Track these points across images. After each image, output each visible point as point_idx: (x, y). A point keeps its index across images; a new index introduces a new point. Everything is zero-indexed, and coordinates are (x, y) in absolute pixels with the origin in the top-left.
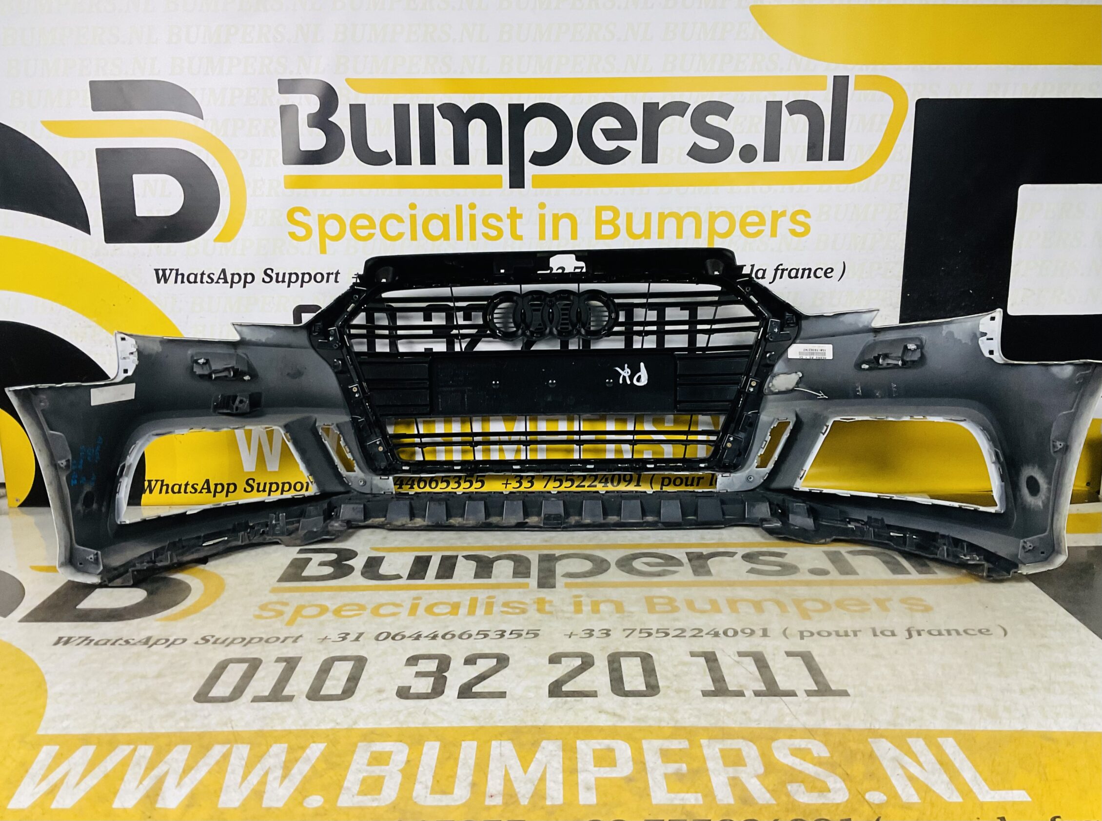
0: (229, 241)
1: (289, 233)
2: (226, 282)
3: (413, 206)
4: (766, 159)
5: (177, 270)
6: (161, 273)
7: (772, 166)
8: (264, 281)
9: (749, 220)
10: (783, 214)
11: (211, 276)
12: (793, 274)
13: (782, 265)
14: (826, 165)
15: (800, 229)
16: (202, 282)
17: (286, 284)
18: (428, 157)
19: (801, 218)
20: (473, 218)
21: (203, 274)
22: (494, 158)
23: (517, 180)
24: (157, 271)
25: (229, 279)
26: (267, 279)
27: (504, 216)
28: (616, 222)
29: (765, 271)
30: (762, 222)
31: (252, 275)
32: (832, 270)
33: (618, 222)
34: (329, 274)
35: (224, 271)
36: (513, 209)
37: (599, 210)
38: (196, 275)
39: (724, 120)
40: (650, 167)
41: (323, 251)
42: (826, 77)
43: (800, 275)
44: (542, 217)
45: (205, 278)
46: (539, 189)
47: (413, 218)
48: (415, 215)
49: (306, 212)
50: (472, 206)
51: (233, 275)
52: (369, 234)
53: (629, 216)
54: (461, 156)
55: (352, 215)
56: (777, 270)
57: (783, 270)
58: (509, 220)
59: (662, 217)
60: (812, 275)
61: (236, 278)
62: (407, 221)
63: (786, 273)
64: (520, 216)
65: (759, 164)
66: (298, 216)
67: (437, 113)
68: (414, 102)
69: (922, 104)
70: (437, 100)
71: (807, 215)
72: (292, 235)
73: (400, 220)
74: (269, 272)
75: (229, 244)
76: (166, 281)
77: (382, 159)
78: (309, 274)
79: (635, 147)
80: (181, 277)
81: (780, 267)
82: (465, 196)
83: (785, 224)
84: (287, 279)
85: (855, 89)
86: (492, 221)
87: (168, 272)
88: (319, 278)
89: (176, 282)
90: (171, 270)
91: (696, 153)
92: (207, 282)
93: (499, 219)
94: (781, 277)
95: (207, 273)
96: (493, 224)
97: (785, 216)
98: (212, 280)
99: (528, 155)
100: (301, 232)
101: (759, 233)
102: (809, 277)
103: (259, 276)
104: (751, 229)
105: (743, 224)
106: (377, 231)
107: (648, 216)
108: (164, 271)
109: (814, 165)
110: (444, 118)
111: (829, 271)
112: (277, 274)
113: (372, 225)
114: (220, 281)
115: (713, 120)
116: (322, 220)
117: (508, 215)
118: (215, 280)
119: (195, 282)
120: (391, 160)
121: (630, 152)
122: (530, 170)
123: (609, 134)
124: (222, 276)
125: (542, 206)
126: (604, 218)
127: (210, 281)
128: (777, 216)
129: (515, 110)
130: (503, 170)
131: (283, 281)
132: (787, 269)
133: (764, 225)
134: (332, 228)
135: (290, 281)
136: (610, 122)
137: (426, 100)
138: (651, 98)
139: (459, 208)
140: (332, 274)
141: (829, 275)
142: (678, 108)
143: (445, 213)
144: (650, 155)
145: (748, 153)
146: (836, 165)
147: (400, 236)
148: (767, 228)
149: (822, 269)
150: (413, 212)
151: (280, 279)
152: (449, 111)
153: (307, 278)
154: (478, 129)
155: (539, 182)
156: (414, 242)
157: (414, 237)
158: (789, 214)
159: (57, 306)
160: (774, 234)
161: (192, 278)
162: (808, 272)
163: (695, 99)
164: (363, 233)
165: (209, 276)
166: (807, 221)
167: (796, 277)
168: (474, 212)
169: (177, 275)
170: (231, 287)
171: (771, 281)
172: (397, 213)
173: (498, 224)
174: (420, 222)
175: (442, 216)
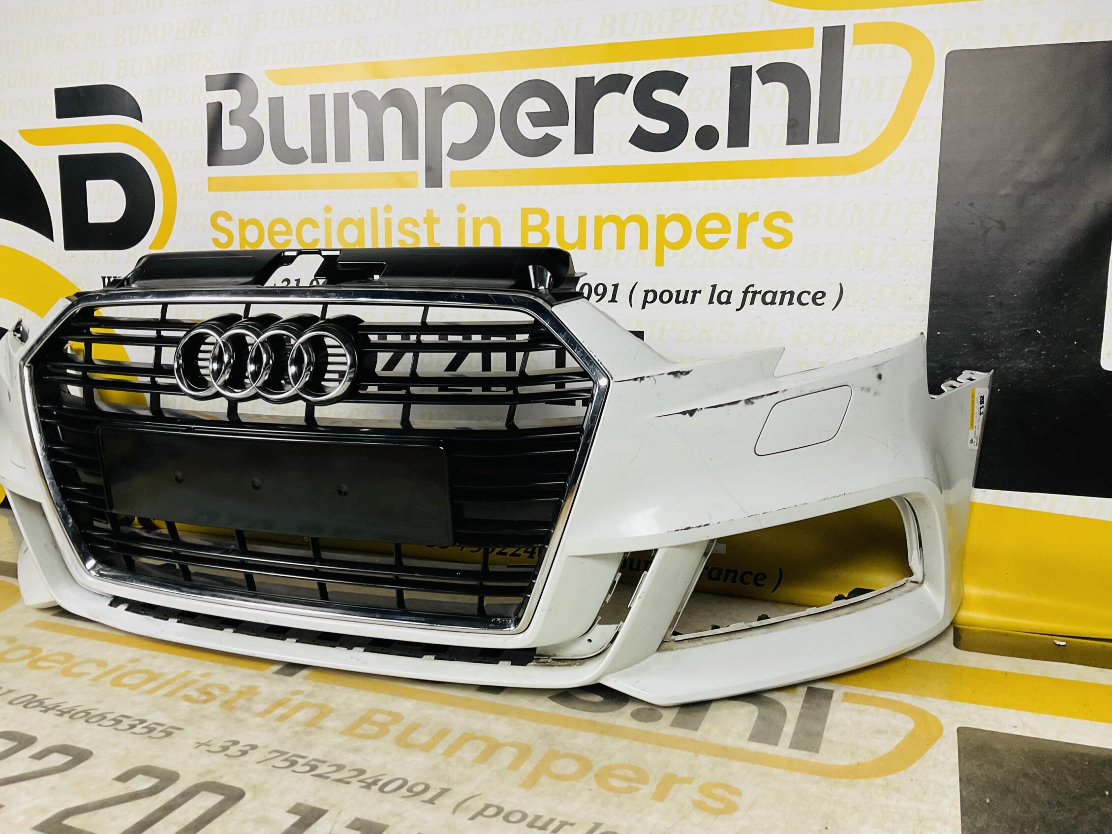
0: (161, 248)
1: (213, 239)
3: (328, 209)
4: (730, 145)
6: (106, 280)
7: (738, 153)
9: (710, 225)
10: (755, 217)
12: (769, 298)
13: (753, 286)
14: (813, 149)
15: (778, 238)
18: (343, 155)
19: (779, 222)
20: (388, 222)
22: (410, 152)
23: (434, 178)
24: (104, 278)
27: (420, 220)
28: (545, 228)
29: (730, 293)
30: (726, 228)
32: (824, 294)
33: (547, 228)
36: (430, 212)
37: (526, 213)
39: (676, 95)
40: (585, 160)
42: (812, 29)
43: (778, 300)
44: (461, 222)
46: (458, 189)
47: (328, 222)
48: (330, 219)
49: (229, 218)
50: (388, 209)
52: (287, 240)
53: (560, 221)
54: (376, 152)
55: (270, 219)
56: (746, 292)
57: (755, 293)
58: (426, 225)
59: (600, 222)
60: (795, 300)
62: (322, 225)
63: (759, 297)
64: (437, 220)
65: (722, 151)
66: (221, 221)
67: (351, 101)
68: (329, 90)
69: (954, 58)
70: (351, 88)
71: (787, 218)
72: (217, 242)
73: (315, 225)
77: (298, 156)
79: (566, 133)
81: (751, 289)
82: (381, 197)
83: (756, 230)
85: (855, 43)
86: (409, 227)
91: (641, 139)
93: (416, 224)
94: (752, 303)
96: (409, 229)
97: (757, 219)
99: (446, 148)
100: (224, 238)
101: (722, 243)
102: (790, 303)
104: (712, 238)
105: (702, 230)
106: (294, 237)
107: (582, 220)
109: (797, 150)
110: (358, 108)
111: (819, 295)
113: (290, 231)
115: (662, 96)
116: (243, 225)
117: (424, 218)
120: (307, 158)
121: (561, 140)
122: (449, 165)
123: (536, 119)
125: (461, 208)
126: (531, 223)
128: (745, 220)
129: (432, 93)
130: (419, 166)
132: (760, 292)
133: (729, 232)
134: (253, 234)
136: (538, 105)
138: (585, 71)
139: (374, 211)
141: (818, 301)
142: (617, 83)
143: (360, 217)
144: (584, 144)
145: (707, 138)
146: (828, 149)
147: (315, 242)
148: (733, 236)
149: (809, 293)
150: (328, 216)
152: (363, 99)
154: (392, 118)
155: (460, 180)
157: (328, 245)
158: (762, 217)
160: (742, 244)
162: (790, 297)
163: (638, 70)
164: (281, 239)
166: (788, 226)
167: (773, 302)
168: (389, 216)
171: (739, 308)
172: (313, 217)
173: (415, 230)
174: (335, 227)
175: (357, 221)
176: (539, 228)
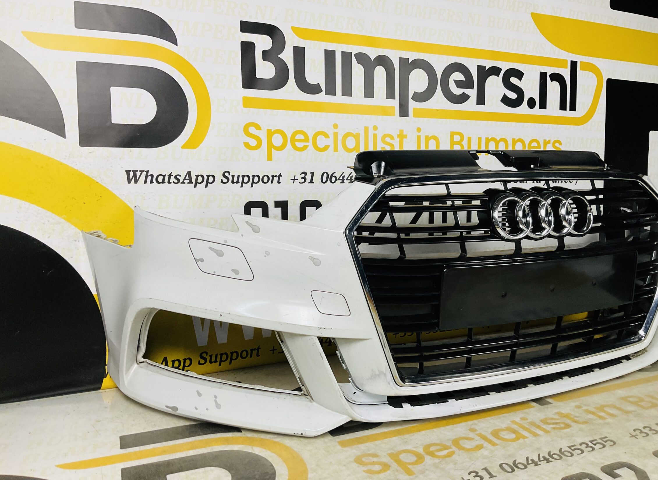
0: (195, 148)
1: (244, 143)
2: (191, 182)
3: (336, 126)
4: (540, 107)
5: (147, 172)
6: (131, 174)
7: (543, 111)
8: (222, 182)
9: (533, 145)
11: (178, 177)
14: (568, 113)
16: (169, 182)
17: (240, 184)
18: (347, 91)
19: (557, 145)
20: (375, 136)
21: (170, 175)
22: (390, 95)
23: (404, 112)
24: (128, 172)
25: (194, 180)
26: (225, 180)
27: (395, 136)
28: (462, 143)
30: (539, 147)
31: (213, 176)
33: (463, 143)
34: (273, 176)
35: (189, 173)
36: (401, 131)
37: (453, 134)
38: (164, 177)
39: (519, 81)
40: (481, 108)
41: (270, 158)
42: (567, 61)
44: (419, 138)
45: (173, 179)
46: (417, 118)
47: (336, 135)
48: (337, 133)
49: (258, 128)
50: (375, 128)
51: (197, 176)
52: (304, 146)
53: (469, 139)
54: (369, 92)
55: (292, 131)
58: (399, 139)
59: (487, 141)
61: (200, 179)
62: (332, 137)
64: (406, 136)
65: (537, 110)
66: (252, 130)
67: (354, 59)
68: (339, 49)
69: (609, 82)
70: (354, 50)
71: (560, 143)
72: (247, 145)
73: (326, 136)
74: (227, 174)
75: (194, 150)
76: (136, 182)
77: (314, 89)
78: (258, 176)
79: (473, 93)
80: (150, 178)
82: (371, 120)
83: (550, 148)
84: (240, 181)
85: (580, 70)
86: (388, 139)
87: (138, 174)
88: (266, 179)
89: (145, 182)
90: (142, 172)
91: (505, 100)
92: (174, 182)
93: (392, 138)
95: (174, 174)
96: (388, 141)
97: (550, 143)
98: (179, 181)
99: (411, 95)
100: (253, 143)
103: (219, 177)
105: (529, 147)
106: (310, 144)
107: (480, 139)
108: (135, 172)
109: (563, 113)
110: (358, 63)
112: (233, 176)
113: (306, 140)
114: (185, 181)
115: (514, 80)
116: (270, 134)
117: (398, 135)
118: (181, 181)
119: (163, 182)
120: (322, 91)
121: (470, 97)
122: (412, 105)
123: (459, 84)
124: (187, 178)
125: (419, 130)
126: (455, 140)
127: (176, 181)
128: (546, 143)
130: (396, 103)
131: (238, 182)
134: (277, 140)
135: (243, 182)
136: (458, 76)
137: (347, 49)
138: (481, 63)
139: (366, 129)
140: (276, 176)
141: (571, 181)
142: (495, 71)
143: (357, 132)
144: (481, 100)
145: (531, 103)
146: (573, 114)
147: (326, 148)
150: (336, 131)
151: (235, 180)
152: (362, 58)
153: (256, 179)
154: (380, 72)
156: (336, 153)
157: (336, 150)
158: (552, 142)
159: (26, 205)
161: (160, 179)
163: (505, 66)
164: (299, 145)
165: (176, 177)
166: (560, 147)
167: (556, 182)
168: (376, 132)
169: (147, 176)
170: (195, 186)
171: (544, 184)
172: (325, 131)
173: (391, 142)
174: (340, 138)
175: (355, 134)
176: (459, 143)
